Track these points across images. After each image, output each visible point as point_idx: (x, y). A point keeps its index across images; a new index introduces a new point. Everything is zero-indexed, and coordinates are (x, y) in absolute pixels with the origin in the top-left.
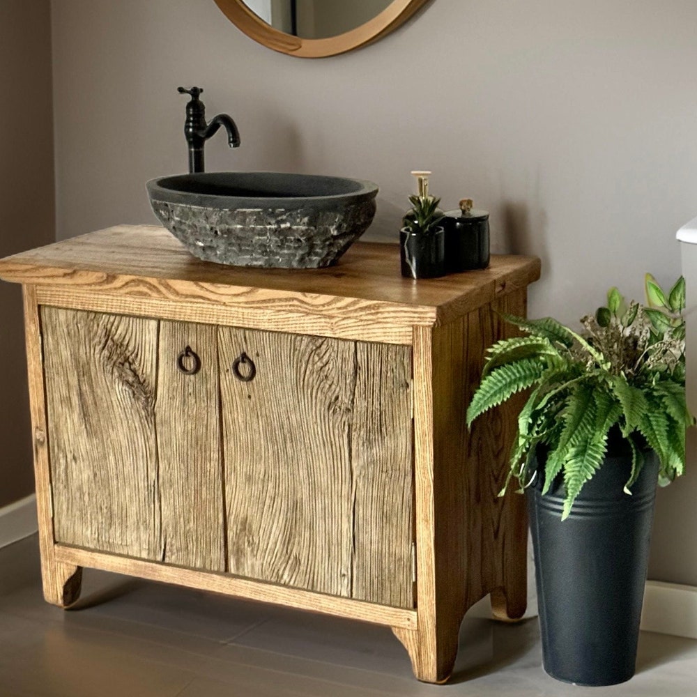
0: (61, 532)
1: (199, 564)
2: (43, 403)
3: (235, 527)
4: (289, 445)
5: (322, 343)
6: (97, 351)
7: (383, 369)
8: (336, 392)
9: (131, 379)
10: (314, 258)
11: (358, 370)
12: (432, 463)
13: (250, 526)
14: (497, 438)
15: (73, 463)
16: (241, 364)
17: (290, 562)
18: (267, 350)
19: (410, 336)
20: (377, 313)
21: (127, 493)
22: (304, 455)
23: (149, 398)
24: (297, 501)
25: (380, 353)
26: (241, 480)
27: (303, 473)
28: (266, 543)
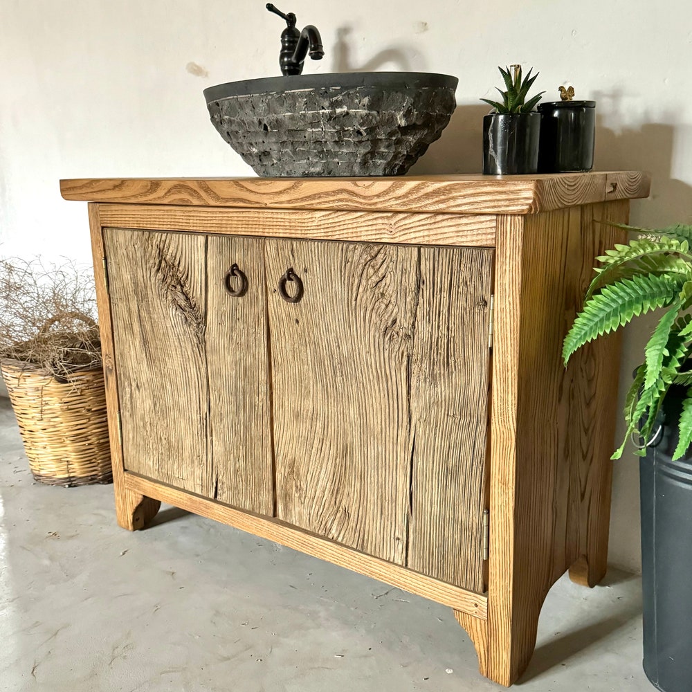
0: (129, 460)
1: (248, 506)
2: (110, 330)
3: (283, 469)
4: (339, 379)
5: (379, 252)
6: (153, 274)
7: (454, 283)
8: (394, 314)
9: (183, 303)
10: (379, 162)
11: (421, 285)
12: (515, 408)
13: (298, 470)
14: (590, 381)
15: (137, 392)
16: (288, 282)
17: (339, 515)
18: (316, 264)
19: (492, 233)
20: (448, 200)
21: (182, 425)
22: (355, 391)
23: (200, 323)
24: (347, 445)
25: (451, 260)
26: (289, 416)
27: (353, 413)
28: (313, 490)
